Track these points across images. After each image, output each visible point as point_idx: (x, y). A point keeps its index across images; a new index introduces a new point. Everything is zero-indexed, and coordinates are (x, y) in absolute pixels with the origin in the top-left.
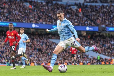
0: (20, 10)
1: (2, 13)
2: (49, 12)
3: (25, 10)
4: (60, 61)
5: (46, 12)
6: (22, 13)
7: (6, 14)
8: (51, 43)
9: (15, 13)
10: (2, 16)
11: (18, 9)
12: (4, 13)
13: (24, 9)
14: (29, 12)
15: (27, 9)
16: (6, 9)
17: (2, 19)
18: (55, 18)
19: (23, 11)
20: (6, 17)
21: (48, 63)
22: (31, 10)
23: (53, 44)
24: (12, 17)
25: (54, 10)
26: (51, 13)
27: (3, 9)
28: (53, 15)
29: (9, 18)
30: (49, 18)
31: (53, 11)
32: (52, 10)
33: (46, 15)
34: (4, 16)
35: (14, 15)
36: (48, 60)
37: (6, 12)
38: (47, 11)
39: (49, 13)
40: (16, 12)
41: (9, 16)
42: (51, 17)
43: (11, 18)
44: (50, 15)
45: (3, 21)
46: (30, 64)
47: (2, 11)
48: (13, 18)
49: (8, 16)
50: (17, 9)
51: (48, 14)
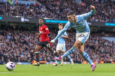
0: (71, 7)
1: (53, 11)
2: (101, 9)
3: (77, 8)
4: (113, 59)
5: (98, 9)
6: (74, 10)
7: (57, 12)
8: (104, 41)
9: (67, 11)
10: (54, 13)
11: (70, 7)
12: (56, 11)
13: (76, 6)
14: (81, 9)
15: (79, 6)
16: (57, 6)
17: (54, 17)
18: (108, 16)
19: (75, 9)
20: (57, 15)
21: (100, 61)
22: (83, 7)
23: (106, 42)
24: (64, 14)
25: (107, 7)
26: (104, 11)
27: (55, 7)
28: (106, 12)
29: (60, 16)
30: (102, 15)
31: (105, 9)
32: (105, 7)
33: (99, 12)
34: (56, 14)
35: (65, 13)
36: (101, 58)
37: (58, 10)
38: (100, 8)
39: (102, 11)
40: (68, 9)
41: (61, 13)
42: (104, 14)
43: (63, 16)
44: (103, 12)
45: (54, 18)
46: (83, 62)
47: (54, 8)
48: (65, 16)
49: (59, 13)
50: (68, 6)
51: (100, 11)
